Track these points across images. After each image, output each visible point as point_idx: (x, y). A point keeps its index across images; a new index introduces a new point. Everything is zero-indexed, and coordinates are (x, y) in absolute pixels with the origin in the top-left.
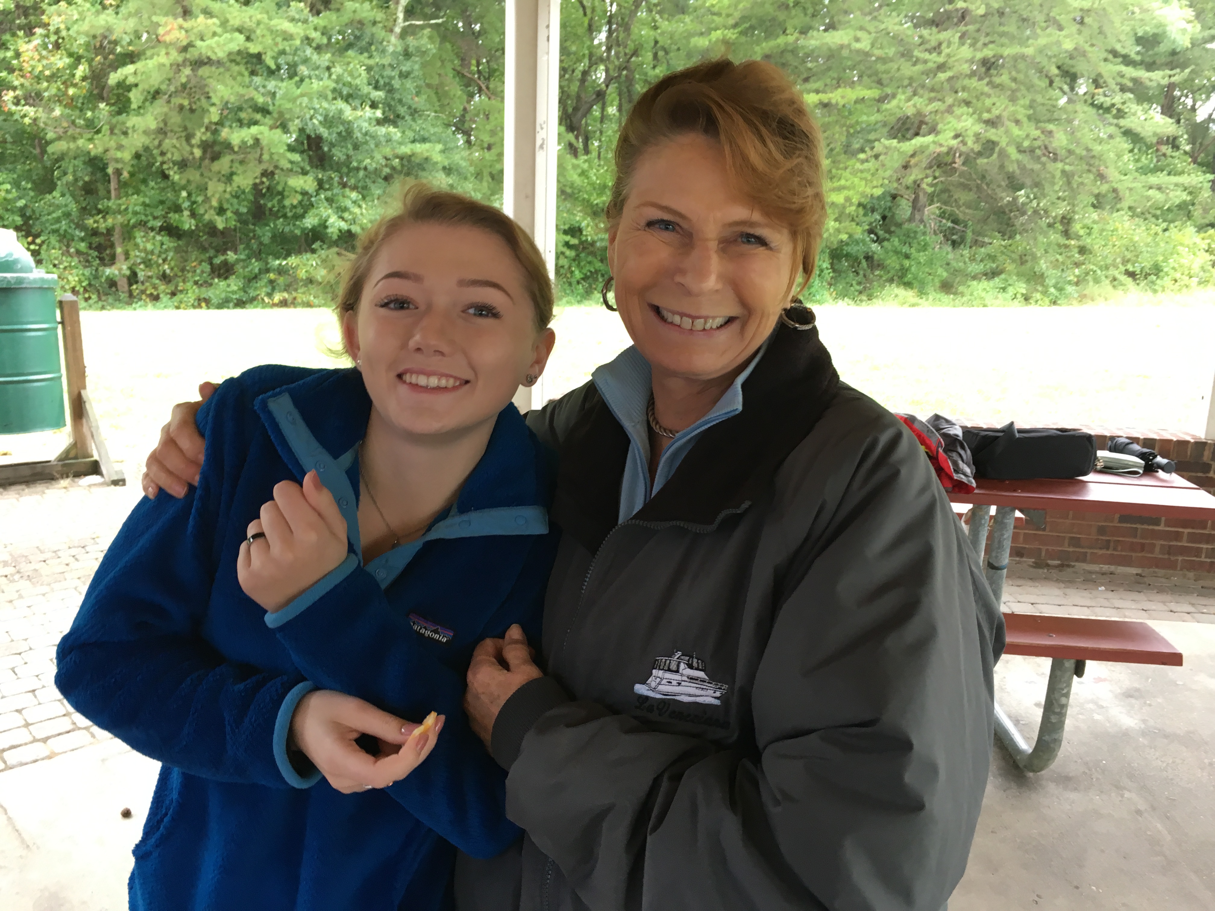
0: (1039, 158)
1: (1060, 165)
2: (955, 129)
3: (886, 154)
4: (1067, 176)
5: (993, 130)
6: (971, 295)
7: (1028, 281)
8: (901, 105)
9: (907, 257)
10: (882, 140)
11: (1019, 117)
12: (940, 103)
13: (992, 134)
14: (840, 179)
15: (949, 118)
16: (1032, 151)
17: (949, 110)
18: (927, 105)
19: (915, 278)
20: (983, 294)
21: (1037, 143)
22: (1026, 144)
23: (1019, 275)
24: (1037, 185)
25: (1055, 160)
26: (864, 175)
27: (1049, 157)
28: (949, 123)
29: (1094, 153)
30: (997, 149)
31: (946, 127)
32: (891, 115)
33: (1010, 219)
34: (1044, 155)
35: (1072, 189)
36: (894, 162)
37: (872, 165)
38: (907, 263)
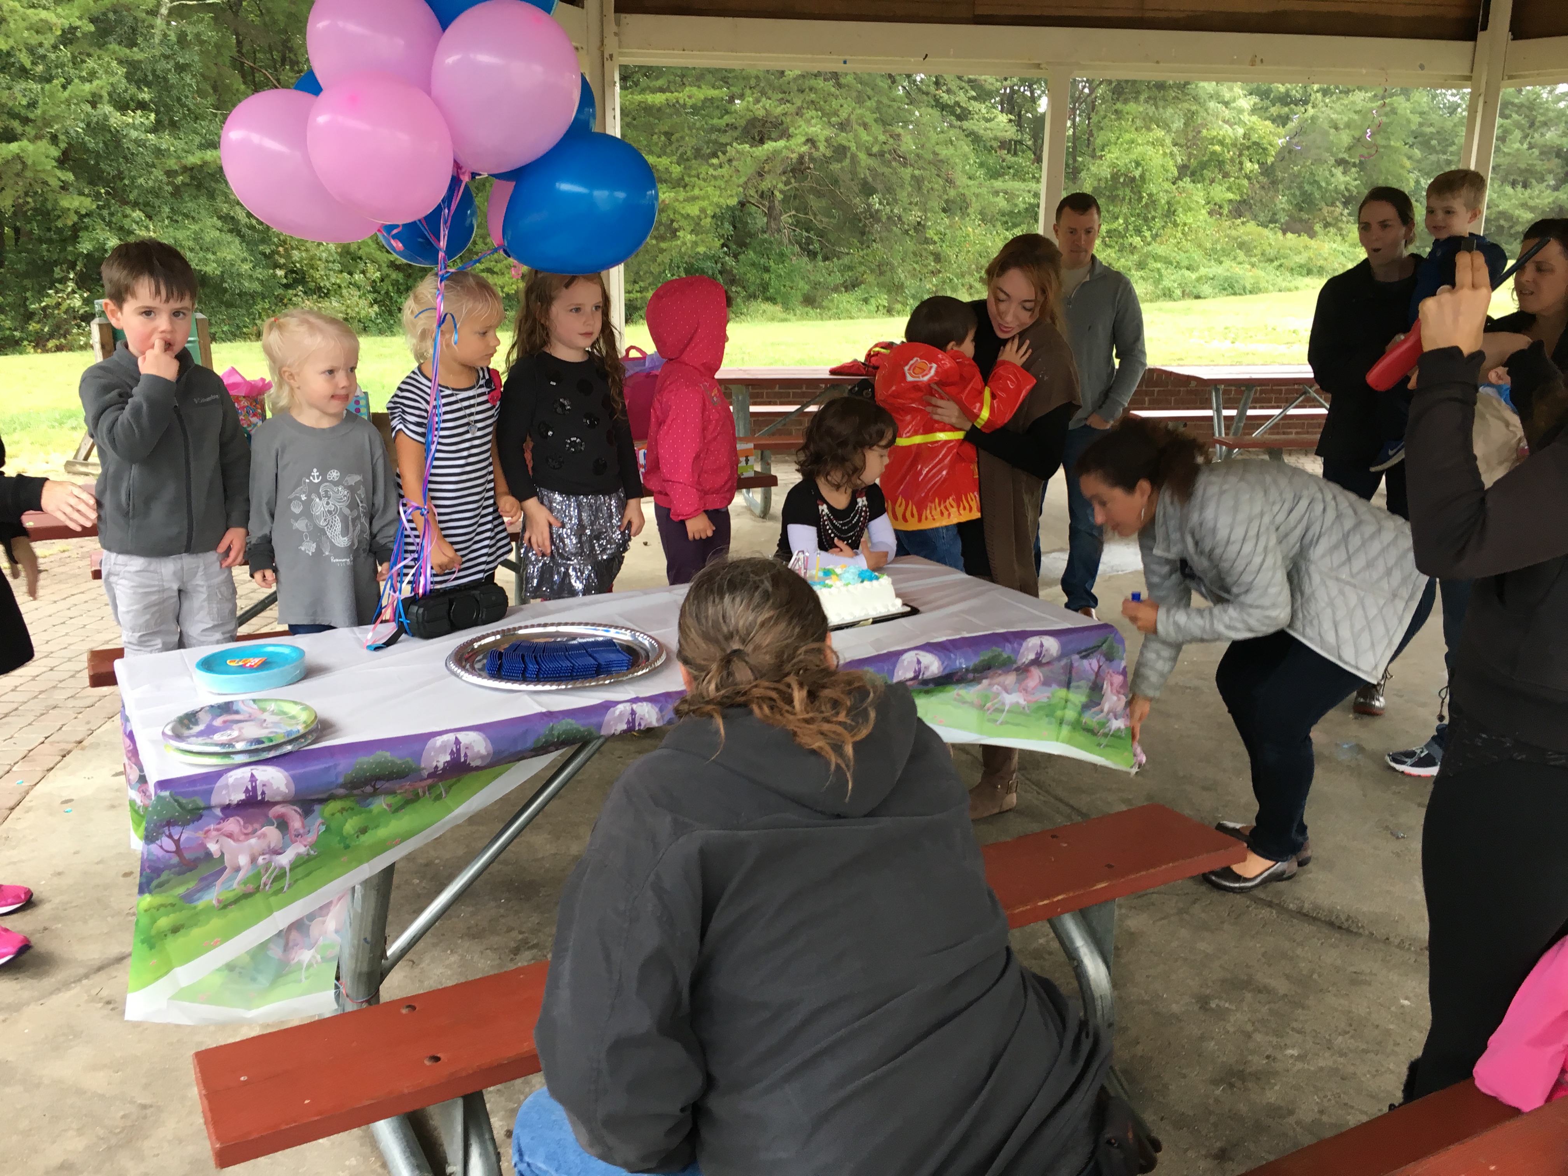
0: (890, 162)
1: (909, 170)
2: (806, 134)
3: (739, 159)
4: (918, 182)
5: (844, 134)
6: (837, 308)
7: (889, 292)
8: (751, 107)
9: (767, 270)
10: (735, 144)
11: (867, 120)
12: (788, 105)
13: (843, 138)
14: (694, 187)
15: (801, 122)
16: (882, 154)
17: (799, 113)
18: (776, 107)
19: (778, 292)
20: (849, 306)
21: (886, 148)
22: (875, 149)
23: (881, 285)
24: (889, 190)
25: (905, 165)
26: (718, 183)
27: (900, 162)
28: (800, 126)
29: (940, 158)
30: (849, 155)
31: (797, 132)
32: (741, 117)
33: (865, 226)
34: (895, 159)
35: (923, 195)
36: (748, 168)
37: (725, 171)
38: (766, 276)
